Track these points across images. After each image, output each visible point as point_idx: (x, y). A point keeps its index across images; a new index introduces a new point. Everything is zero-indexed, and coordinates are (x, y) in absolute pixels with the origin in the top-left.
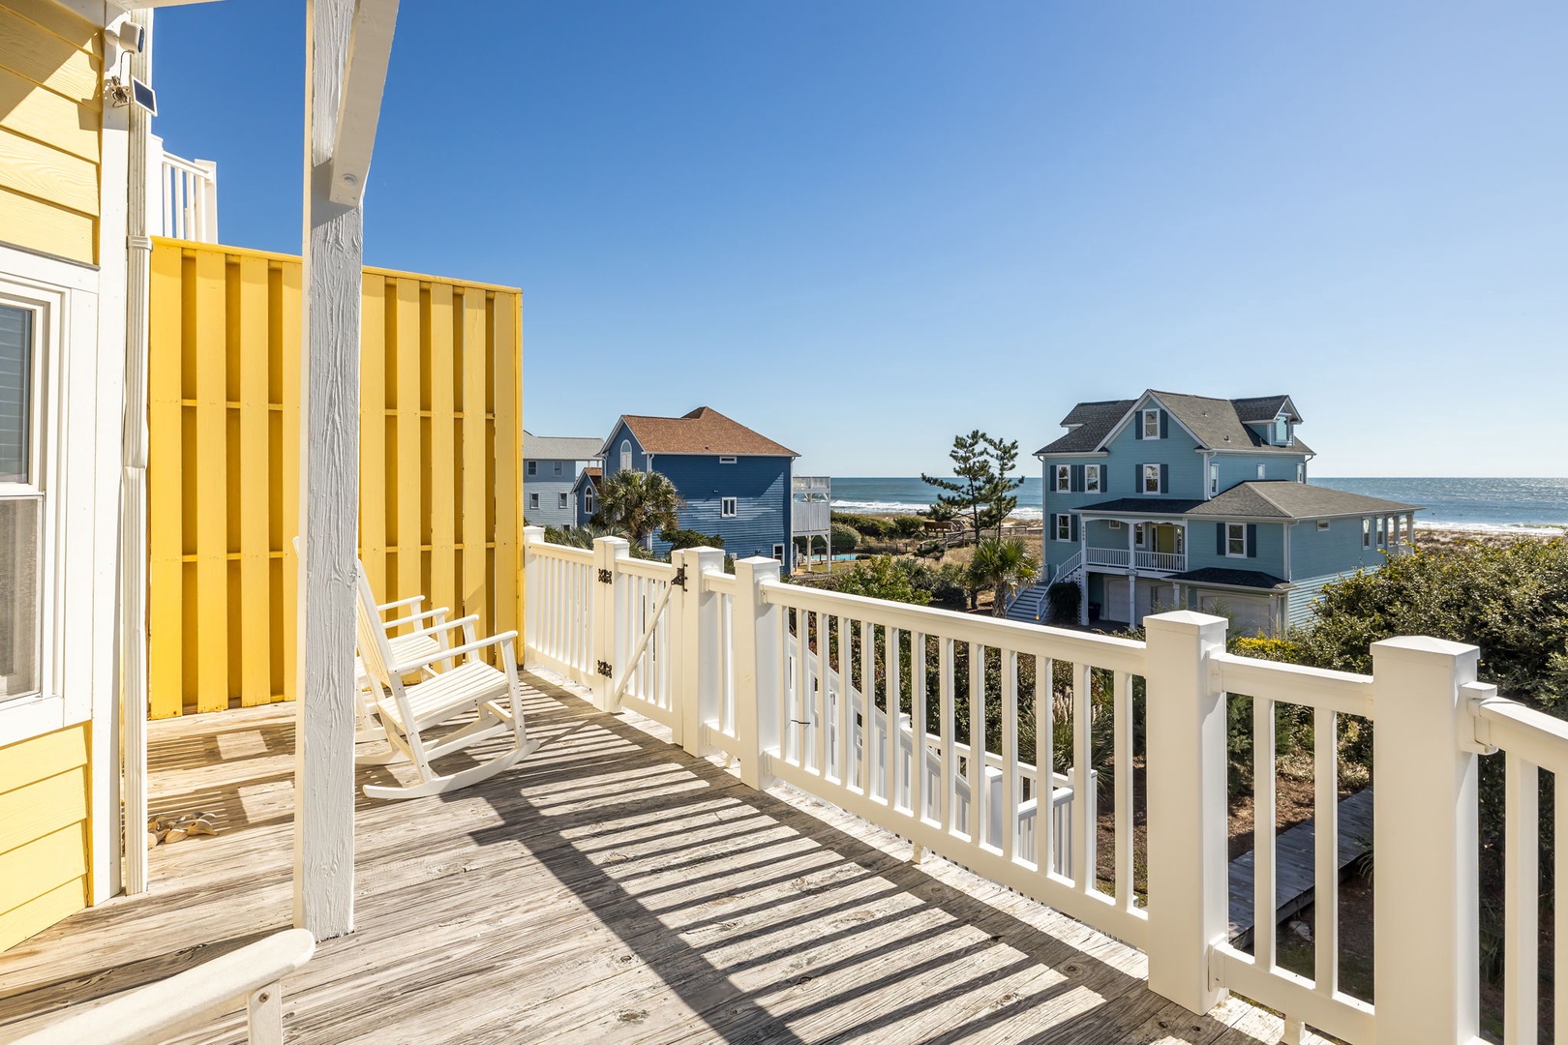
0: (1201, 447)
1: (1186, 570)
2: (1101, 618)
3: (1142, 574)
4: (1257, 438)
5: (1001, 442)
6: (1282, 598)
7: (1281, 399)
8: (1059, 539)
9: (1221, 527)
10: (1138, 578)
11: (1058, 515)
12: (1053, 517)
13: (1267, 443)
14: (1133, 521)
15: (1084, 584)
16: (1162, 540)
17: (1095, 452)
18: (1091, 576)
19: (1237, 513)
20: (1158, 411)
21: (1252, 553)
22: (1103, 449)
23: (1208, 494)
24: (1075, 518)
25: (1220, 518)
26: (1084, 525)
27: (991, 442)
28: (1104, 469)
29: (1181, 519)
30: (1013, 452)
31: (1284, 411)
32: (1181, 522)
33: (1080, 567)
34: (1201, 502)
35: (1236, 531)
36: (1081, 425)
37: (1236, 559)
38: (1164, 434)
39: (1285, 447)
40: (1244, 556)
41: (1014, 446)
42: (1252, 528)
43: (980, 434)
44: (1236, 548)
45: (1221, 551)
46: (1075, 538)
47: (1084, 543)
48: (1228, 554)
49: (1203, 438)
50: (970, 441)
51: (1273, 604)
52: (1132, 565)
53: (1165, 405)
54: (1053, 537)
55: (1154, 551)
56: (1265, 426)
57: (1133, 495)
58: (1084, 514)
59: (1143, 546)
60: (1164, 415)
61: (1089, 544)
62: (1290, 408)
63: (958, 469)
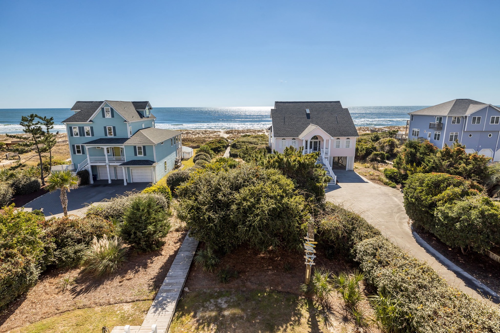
0: (126, 121)
1: (126, 162)
2: (97, 179)
3: (111, 164)
4: (141, 115)
5: (45, 117)
6: (154, 167)
7: (146, 103)
8: (77, 154)
9: (135, 147)
10: (109, 165)
11: (75, 145)
12: (73, 146)
13: (144, 117)
14: (105, 147)
15: (90, 170)
16: (116, 153)
17: (88, 122)
18: (92, 166)
19: (139, 143)
20: (110, 108)
21: (145, 154)
22: (91, 121)
23: (129, 136)
24: (83, 147)
25: (134, 145)
26: (87, 149)
27: (40, 118)
28: (92, 128)
29: (122, 145)
30: (51, 121)
31: (148, 106)
32: (122, 146)
33: (88, 164)
34: (127, 139)
35: (140, 148)
36: (80, 110)
37: (141, 157)
38: (113, 116)
39: (149, 117)
40: (143, 155)
41: (51, 119)
42: (144, 147)
43: (34, 115)
44: (140, 153)
45: (136, 155)
46: (83, 153)
47: (88, 156)
48: (138, 156)
49: (126, 118)
50: (29, 118)
51: (152, 169)
52: (107, 161)
53: (112, 106)
54: (75, 153)
55: (114, 156)
56: (143, 111)
57: (104, 137)
58: (86, 146)
59: (110, 154)
60: (112, 109)
61: (90, 156)
62: (149, 105)
63: (25, 130)
